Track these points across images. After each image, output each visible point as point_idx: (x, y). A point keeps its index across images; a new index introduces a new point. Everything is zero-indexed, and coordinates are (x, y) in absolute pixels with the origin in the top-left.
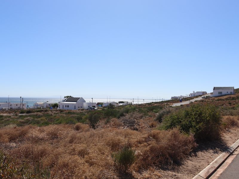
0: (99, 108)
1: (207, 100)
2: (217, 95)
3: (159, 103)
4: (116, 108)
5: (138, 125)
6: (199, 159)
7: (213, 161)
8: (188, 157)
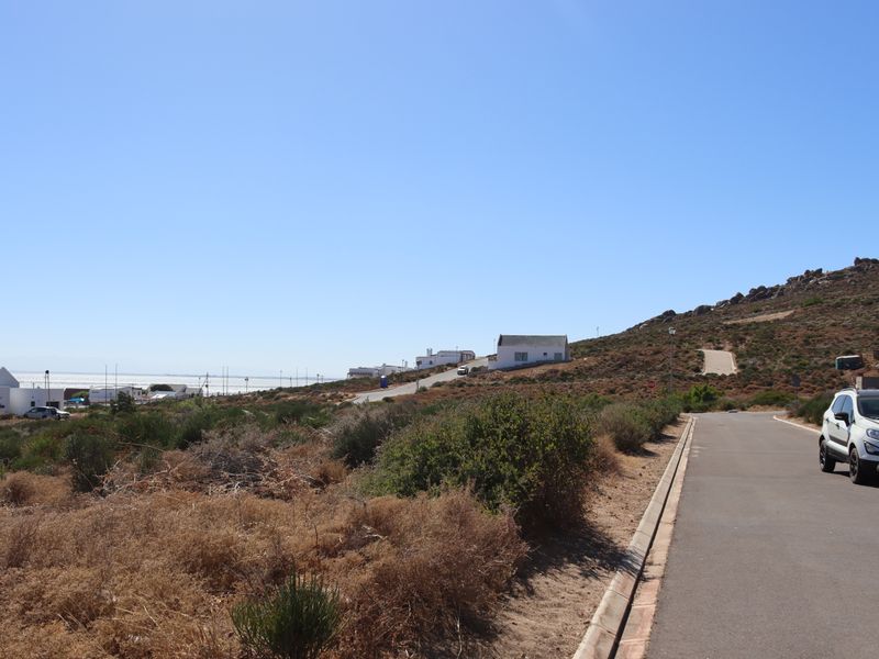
0: (74, 411)
1: (475, 381)
2: (512, 362)
3: (306, 390)
4: (143, 410)
5: (271, 476)
6: (542, 602)
7: (595, 607)
8: (507, 600)
